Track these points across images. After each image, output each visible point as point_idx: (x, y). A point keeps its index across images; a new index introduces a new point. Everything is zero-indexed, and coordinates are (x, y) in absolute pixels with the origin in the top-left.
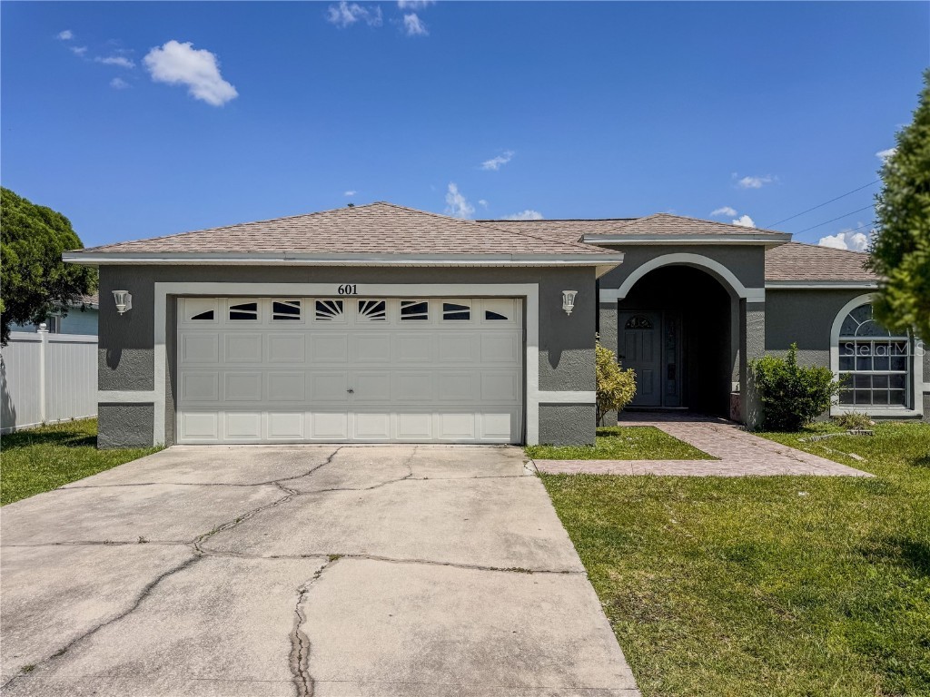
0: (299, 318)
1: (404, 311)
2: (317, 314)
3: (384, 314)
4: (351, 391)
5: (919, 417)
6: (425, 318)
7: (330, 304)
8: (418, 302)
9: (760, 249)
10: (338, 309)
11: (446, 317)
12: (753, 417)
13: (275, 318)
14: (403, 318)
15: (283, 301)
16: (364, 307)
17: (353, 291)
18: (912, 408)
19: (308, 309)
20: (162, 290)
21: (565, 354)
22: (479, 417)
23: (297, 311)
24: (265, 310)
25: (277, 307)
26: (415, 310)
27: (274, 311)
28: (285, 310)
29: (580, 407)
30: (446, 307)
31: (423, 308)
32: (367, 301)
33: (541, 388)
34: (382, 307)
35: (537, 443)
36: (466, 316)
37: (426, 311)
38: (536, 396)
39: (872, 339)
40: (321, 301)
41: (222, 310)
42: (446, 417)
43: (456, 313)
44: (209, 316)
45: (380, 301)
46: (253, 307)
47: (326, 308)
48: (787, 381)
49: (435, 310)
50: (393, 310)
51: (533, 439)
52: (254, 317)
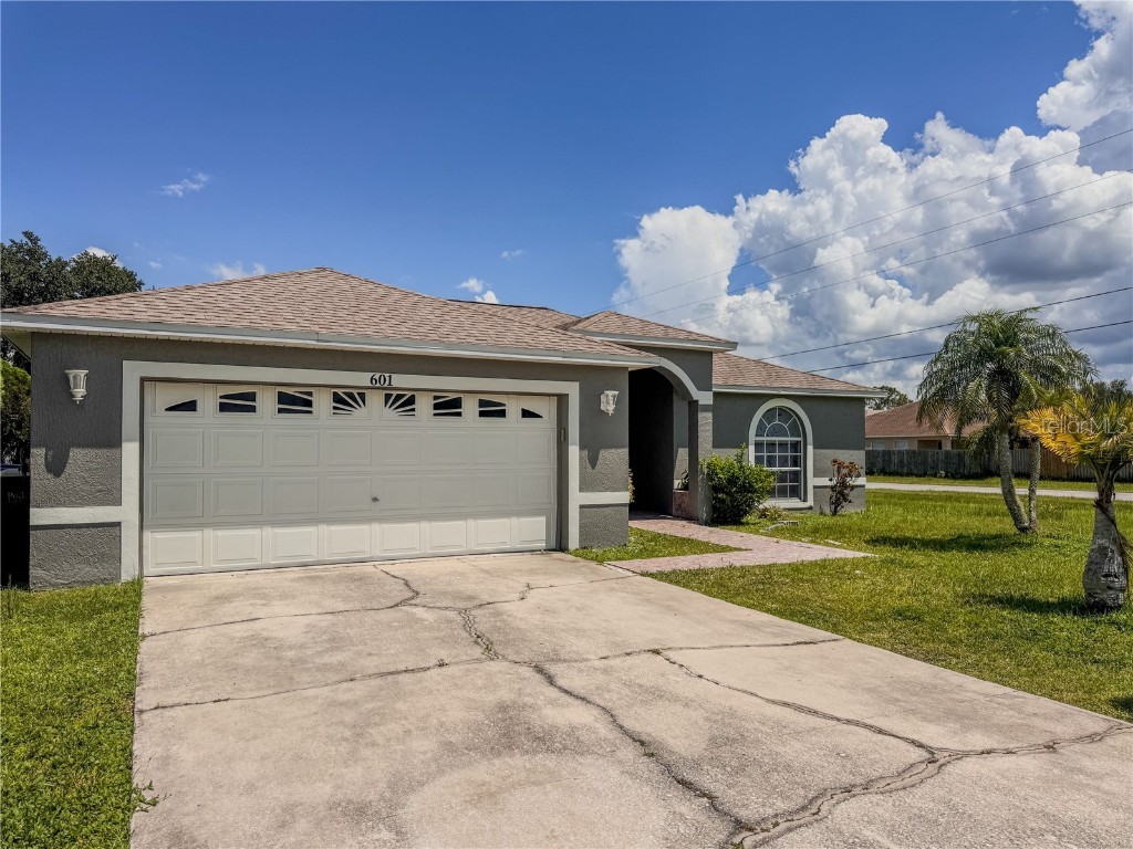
0: (311, 412)
1: (436, 407)
2: (335, 408)
3: (413, 410)
4: (375, 499)
5: (811, 508)
6: (459, 414)
7: (351, 396)
8: (452, 396)
9: (710, 354)
10: (361, 403)
11: (482, 414)
12: (704, 513)
13: (280, 411)
14: (435, 415)
15: (290, 391)
16: (391, 401)
17: (387, 382)
18: (805, 501)
19: (323, 402)
20: (133, 371)
21: (603, 453)
22: (514, 520)
23: (309, 403)
24: (267, 402)
25: (283, 398)
26: (448, 406)
27: (279, 403)
28: (295, 402)
29: (616, 508)
30: (482, 403)
31: (456, 403)
32: (395, 393)
33: (581, 490)
34: (411, 401)
35: (578, 547)
36: (502, 414)
37: (460, 407)
38: (577, 498)
39: (777, 439)
40: (340, 391)
41: (208, 401)
42: (481, 522)
43: (491, 410)
44: (190, 406)
45: (409, 394)
46: (252, 397)
47: (345, 400)
48: (737, 478)
49: (470, 407)
50: (424, 405)
51: (574, 541)
52: (252, 409)
